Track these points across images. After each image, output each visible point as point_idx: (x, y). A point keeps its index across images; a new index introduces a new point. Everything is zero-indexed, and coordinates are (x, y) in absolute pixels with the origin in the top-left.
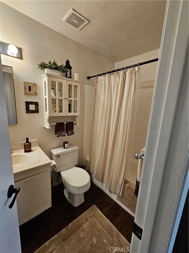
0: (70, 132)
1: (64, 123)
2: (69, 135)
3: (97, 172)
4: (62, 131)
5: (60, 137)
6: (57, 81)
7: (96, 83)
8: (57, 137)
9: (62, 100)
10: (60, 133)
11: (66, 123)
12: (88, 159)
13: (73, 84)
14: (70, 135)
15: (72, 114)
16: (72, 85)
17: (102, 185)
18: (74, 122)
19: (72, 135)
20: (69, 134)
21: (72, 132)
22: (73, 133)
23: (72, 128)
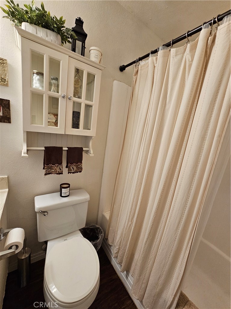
0: (74, 167)
1: (62, 148)
2: (71, 173)
3: (119, 249)
4: (57, 163)
5: (52, 175)
6: (47, 53)
7: (135, 75)
8: (46, 174)
9: (57, 99)
10: (51, 168)
11: (67, 149)
12: (107, 215)
13: (86, 69)
14: (74, 173)
15: (80, 132)
16: (83, 72)
17: (127, 277)
18: (84, 149)
19: (77, 172)
20: (71, 170)
21: (79, 168)
22: (80, 170)
23: (80, 160)
